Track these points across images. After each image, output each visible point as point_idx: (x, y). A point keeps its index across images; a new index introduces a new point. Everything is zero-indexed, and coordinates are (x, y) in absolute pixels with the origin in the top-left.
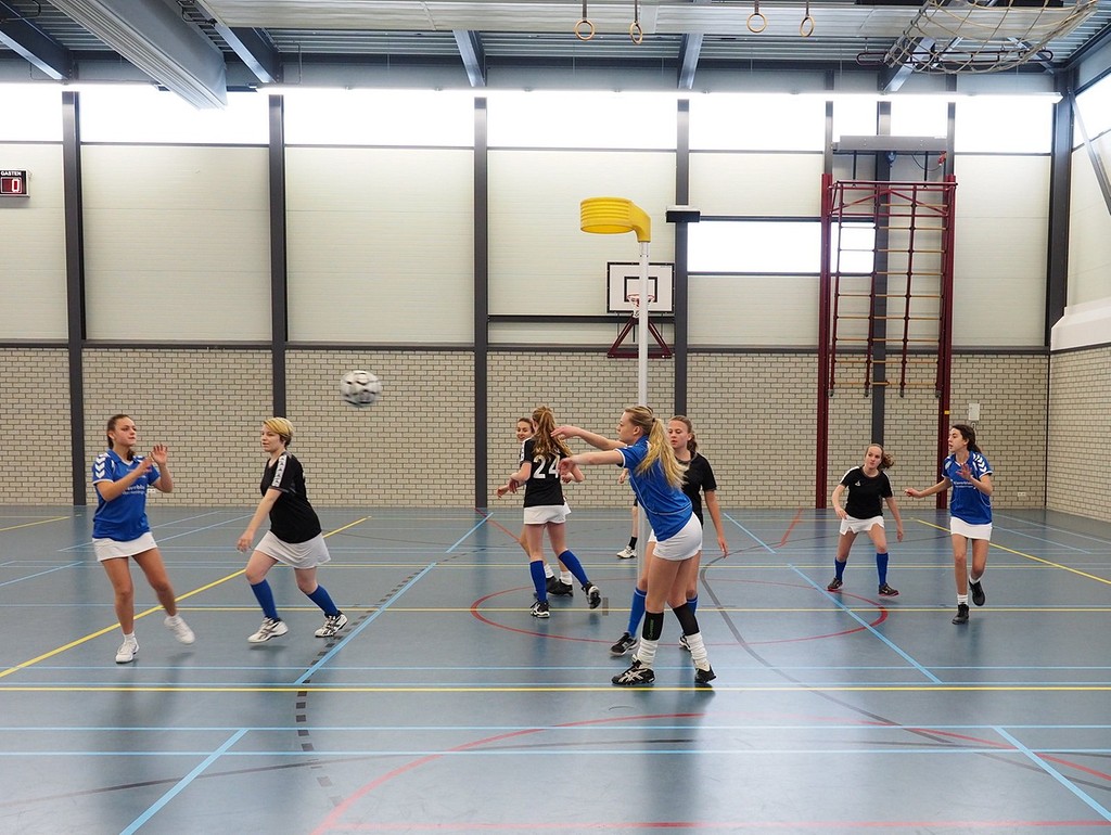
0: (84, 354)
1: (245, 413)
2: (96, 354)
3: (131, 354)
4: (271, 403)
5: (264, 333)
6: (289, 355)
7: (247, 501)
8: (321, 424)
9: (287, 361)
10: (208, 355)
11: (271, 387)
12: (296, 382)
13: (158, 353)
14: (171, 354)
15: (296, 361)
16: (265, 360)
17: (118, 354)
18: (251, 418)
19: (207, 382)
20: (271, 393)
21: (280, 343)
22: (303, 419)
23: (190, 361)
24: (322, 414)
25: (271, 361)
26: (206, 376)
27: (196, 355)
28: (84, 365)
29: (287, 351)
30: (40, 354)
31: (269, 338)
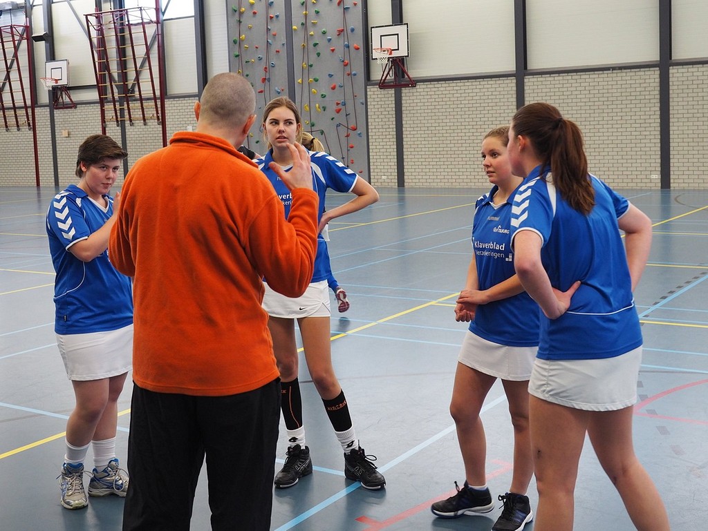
0: (525, 80)
1: (638, 117)
2: (533, 80)
3: (557, 78)
4: (658, 109)
5: (653, 54)
6: (672, 70)
7: (639, 185)
8: (698, 123)
9: (671, 75)
10: (611, 75)
11: (658, 97)
12: (678, 91)
13: (575, 76)
14: (585, 76)
15: (678, 75)
16: (654, 76)
17: (548, 78)
18: (643, 121)
19: (610, 95)
20: (658, 101)
21: (665, 61)
22: (683, 120)
23: (599, 80)
24: (698, 115)
25: (658, 76)
26: (610, 91)
27: (602, 76)
28: (526, 88)
29: (671, 67)
30: (498, 82)
31: (658, 58)
